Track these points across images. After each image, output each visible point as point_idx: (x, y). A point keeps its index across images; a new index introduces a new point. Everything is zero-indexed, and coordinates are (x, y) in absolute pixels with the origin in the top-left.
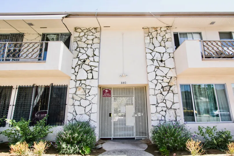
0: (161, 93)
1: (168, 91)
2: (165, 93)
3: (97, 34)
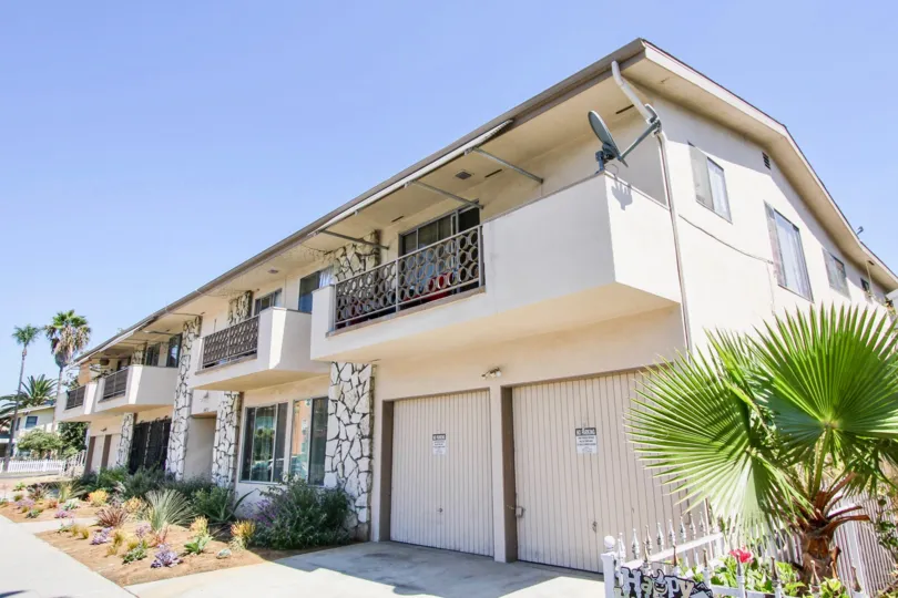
0: (224, 427)
1: (230, 422)
2: (227, 426)
3: (197, 328)
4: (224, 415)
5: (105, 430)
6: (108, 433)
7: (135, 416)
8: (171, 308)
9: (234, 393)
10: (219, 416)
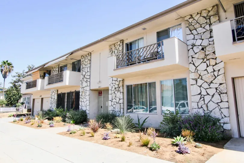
0: (114, 93)
1: (118, 91)
2: (116, 92)
3: (89, 57)
4: (113, 88)
5: (41, 96)
6: (42, 97)
7: (57, 91)
8: (81, 49)
9: (119, 79)
10: (110, 88)
